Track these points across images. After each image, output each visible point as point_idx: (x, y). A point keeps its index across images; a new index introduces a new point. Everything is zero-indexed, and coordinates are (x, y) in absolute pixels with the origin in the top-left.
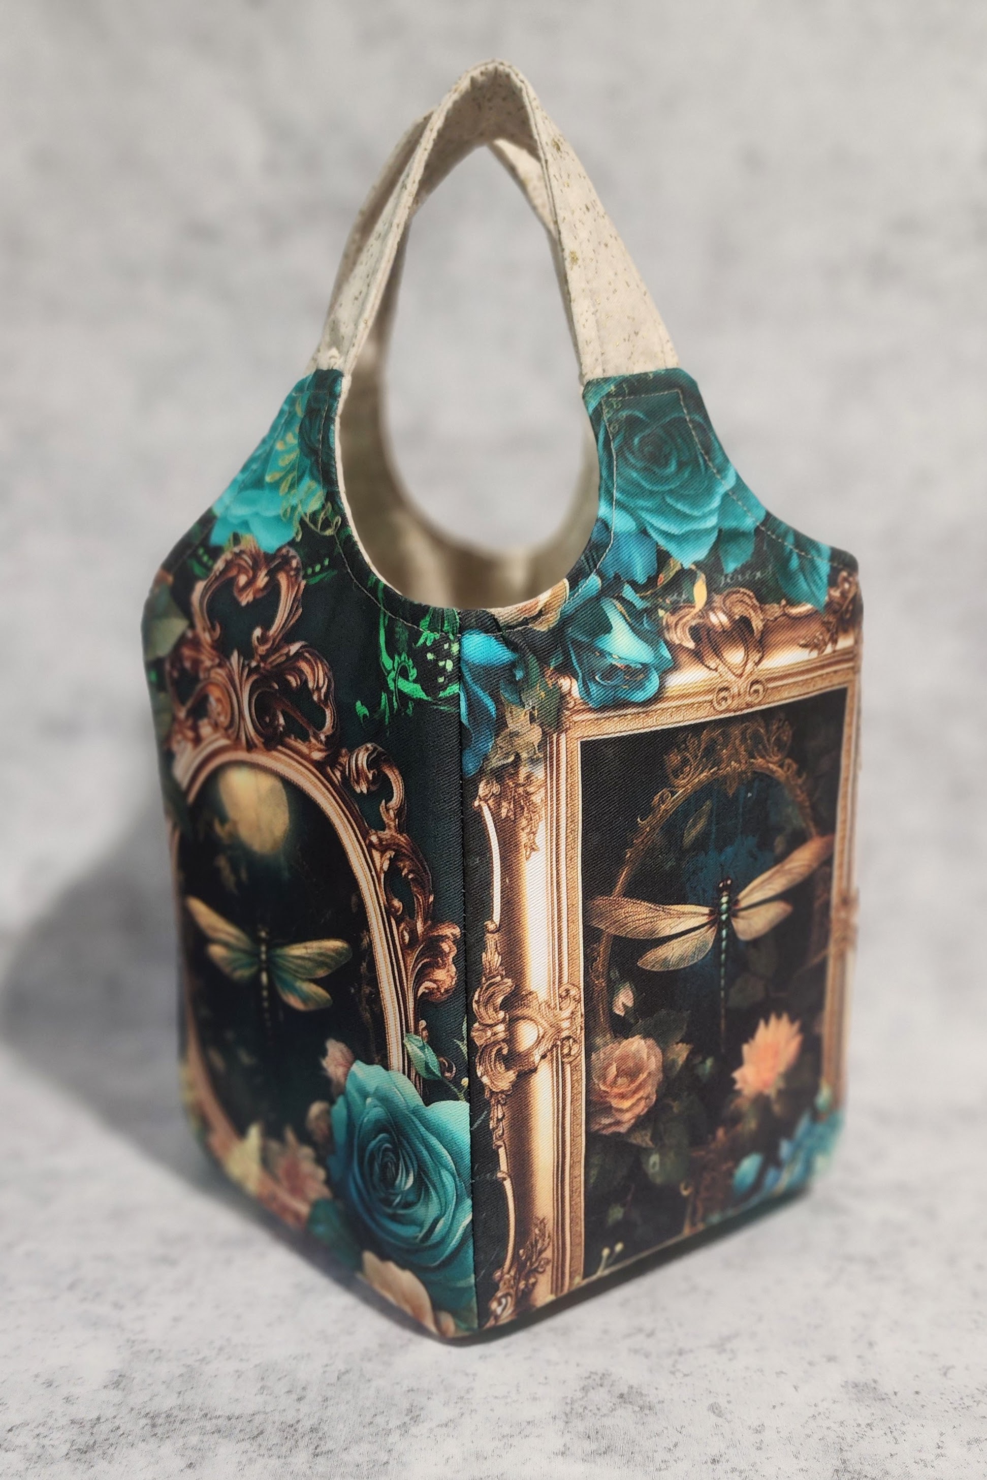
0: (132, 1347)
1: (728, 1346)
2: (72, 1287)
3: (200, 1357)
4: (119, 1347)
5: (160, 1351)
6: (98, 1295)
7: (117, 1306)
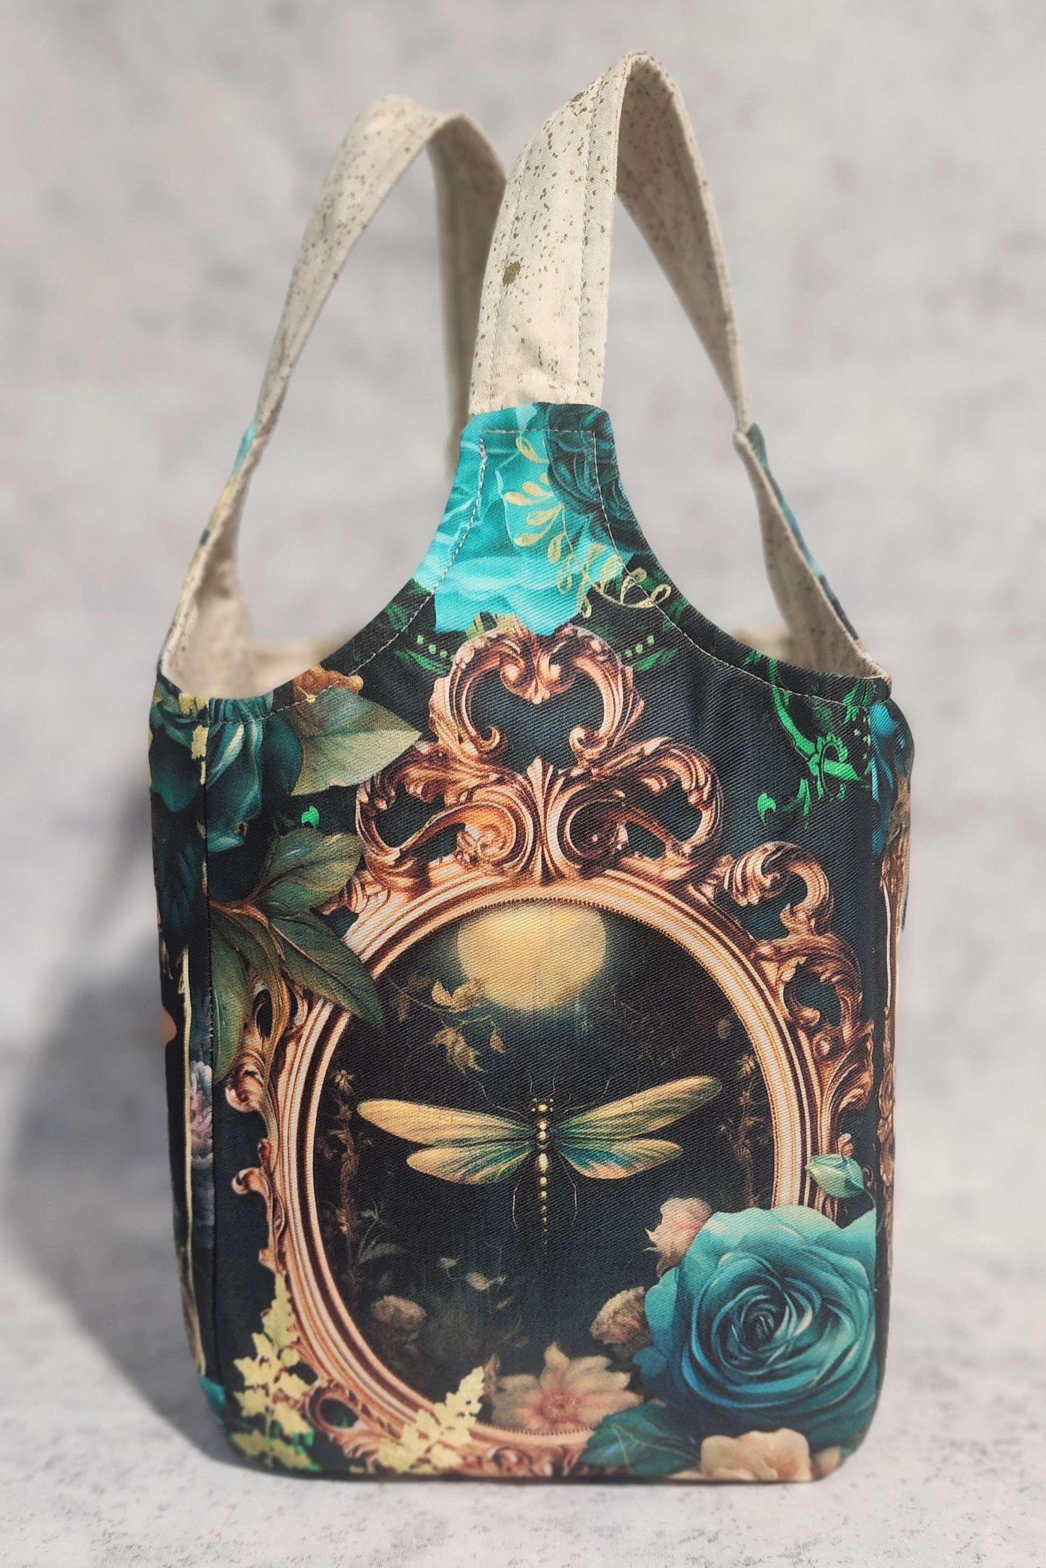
0: (108, 1542)
1: (805, 1556)
2: (49, 1465)
3: (184, 1556)
4: (93, 1542)
5: (139, 1547)
6: (78, 1475)
7: (98, 1489)
